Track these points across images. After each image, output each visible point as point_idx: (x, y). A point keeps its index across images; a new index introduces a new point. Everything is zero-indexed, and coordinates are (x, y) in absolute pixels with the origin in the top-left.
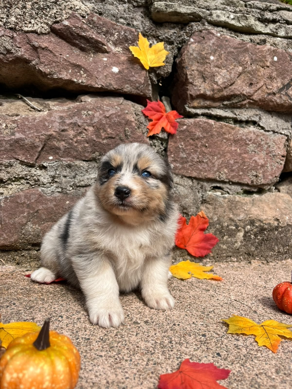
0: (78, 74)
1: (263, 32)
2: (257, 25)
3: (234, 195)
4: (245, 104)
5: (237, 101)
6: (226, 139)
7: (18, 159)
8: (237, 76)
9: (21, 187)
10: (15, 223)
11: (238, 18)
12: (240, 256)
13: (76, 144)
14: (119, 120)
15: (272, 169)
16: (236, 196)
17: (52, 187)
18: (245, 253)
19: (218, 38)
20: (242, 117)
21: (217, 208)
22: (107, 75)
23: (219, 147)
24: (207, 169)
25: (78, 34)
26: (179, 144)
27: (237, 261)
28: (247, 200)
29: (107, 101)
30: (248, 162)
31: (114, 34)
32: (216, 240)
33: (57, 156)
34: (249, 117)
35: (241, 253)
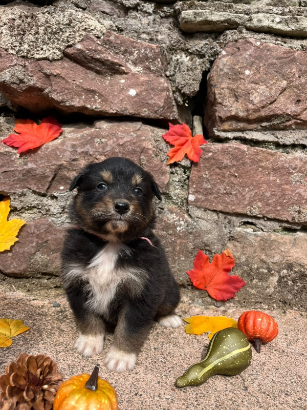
0: (93, 99)
3: (270, 232)
4: (291, 125)
5: (278, 122)
6: (262, 167)
7: (30, 189)
8: (279, 92)
9: (34, 216)
11: (286, 20)
12: (273, 303)
14: (133, 148)
16: (272, 235)
17: (62, 218)
18: (280, 301)
19: (257, 48)
20: (285, 141)
21: (246, 247)
22: (124, 98)
23: (253, 177)
24: (235, 202)
25: (92, 57)
26: (203, 173)
27: (268, 309)
28: (286, 239)
29: (124, 126)
30: (290, 194)
31: (134, 53)
32: (243, 283)
33: (68, 186)
34: (295, 140)
35: (274, 300)
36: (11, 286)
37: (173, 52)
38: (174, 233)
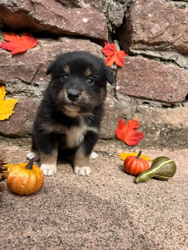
0: (61, 22)
3: (156, 108)
4: (169, 48)
5: (163, 46)
6: (154, 71)
7: (20, 79)
8: (165, 29)
9: (22, 97)
10: (18, 120)
12: (157, 146)
15: (182, 92)
16: (157, 109)
18: (160, 144)
19: (155, 2)
20: (165, 57)
21: (145, 116)
22: (80, 23)
23: (150, 76)
24: (141, 91)
26: (124, 73)
27: (154, 149)
28: (164, 112)
29: (79, 42)
30: (167, 87)
32: (143, 136)
33: (46, 78)
34: (170, 57)
35: (157, 144)
36: (9, 143)
38: (108, 109)
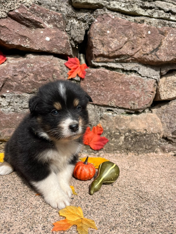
0: (25, 41)
1: (144, 15)
2: (139, 10)
3: (120, 114)
4: (129, 60)
5: (124, 59)
6: (116, 81)
8: (124, 43)
11: (127, 6)
12: (122, 150)
13: (23, 84)
14: (49, 69)
15: (144, 100)
16: (121, 116)
17: (9, 108)
18: (125, 149)
19: (113, 19)
20: (127, 68)
21: (109, 122)
22: (43, 42)
23: (112, 86)
24: (103, 99)
25: (24, 17)
26: (86, 84)
27: (120, 153)
28: (128, 118)
29: (43, 58)
30: (129, 95)
31: (48, 17)
32: (107, 141)
33: (12, 90)
34: (131, 68)
35: (122, 148)
37: (69, 18)
